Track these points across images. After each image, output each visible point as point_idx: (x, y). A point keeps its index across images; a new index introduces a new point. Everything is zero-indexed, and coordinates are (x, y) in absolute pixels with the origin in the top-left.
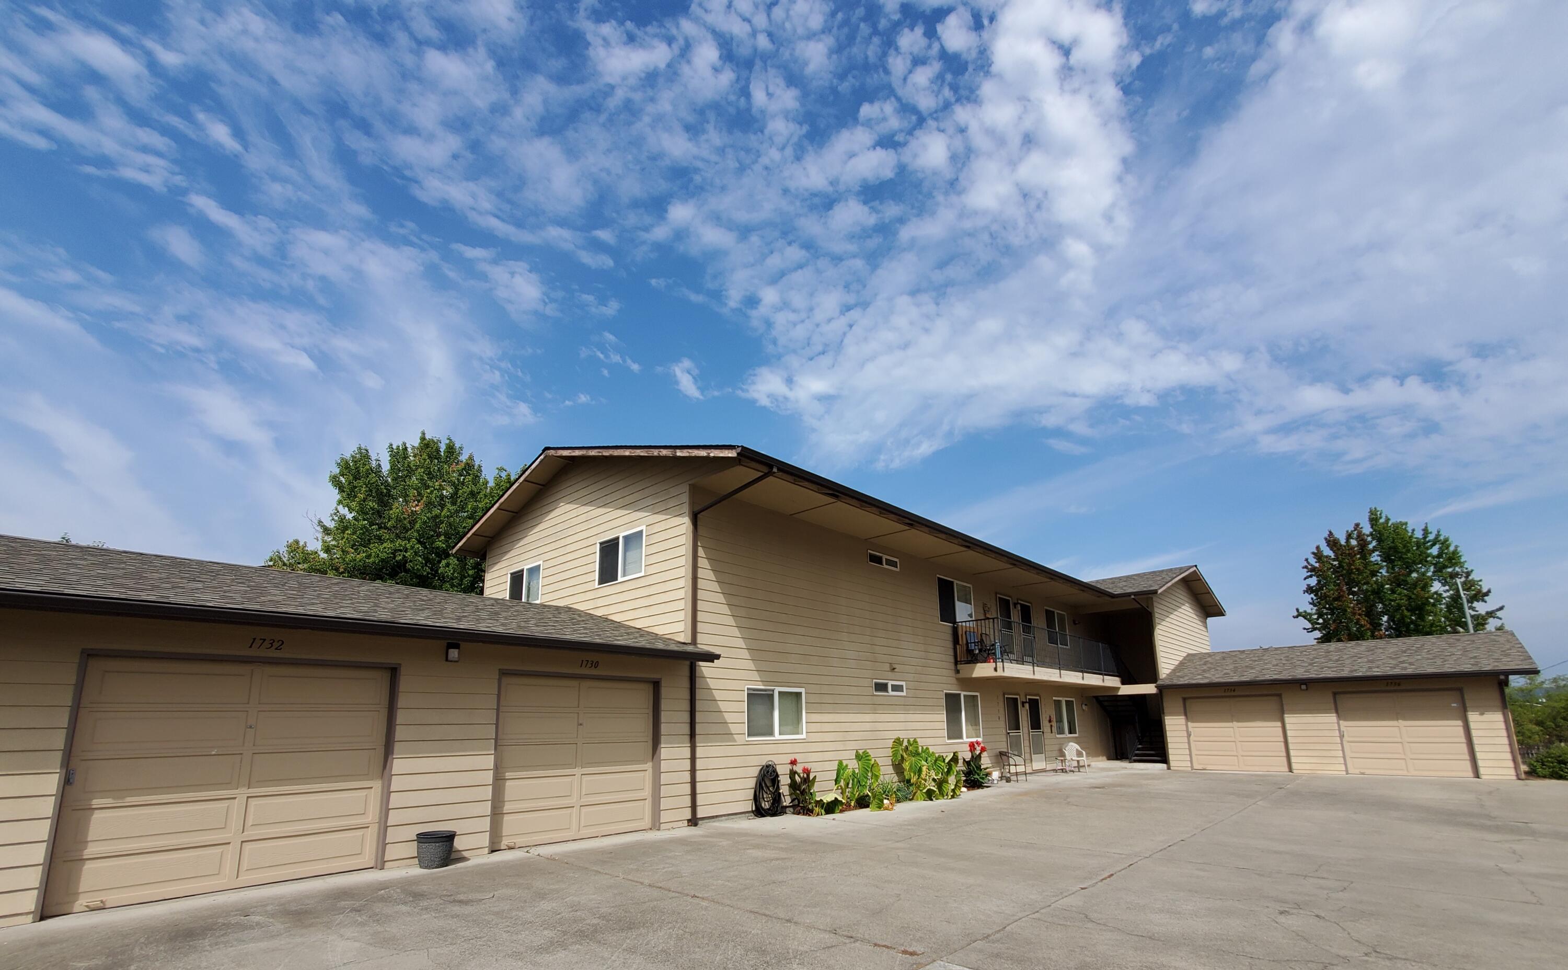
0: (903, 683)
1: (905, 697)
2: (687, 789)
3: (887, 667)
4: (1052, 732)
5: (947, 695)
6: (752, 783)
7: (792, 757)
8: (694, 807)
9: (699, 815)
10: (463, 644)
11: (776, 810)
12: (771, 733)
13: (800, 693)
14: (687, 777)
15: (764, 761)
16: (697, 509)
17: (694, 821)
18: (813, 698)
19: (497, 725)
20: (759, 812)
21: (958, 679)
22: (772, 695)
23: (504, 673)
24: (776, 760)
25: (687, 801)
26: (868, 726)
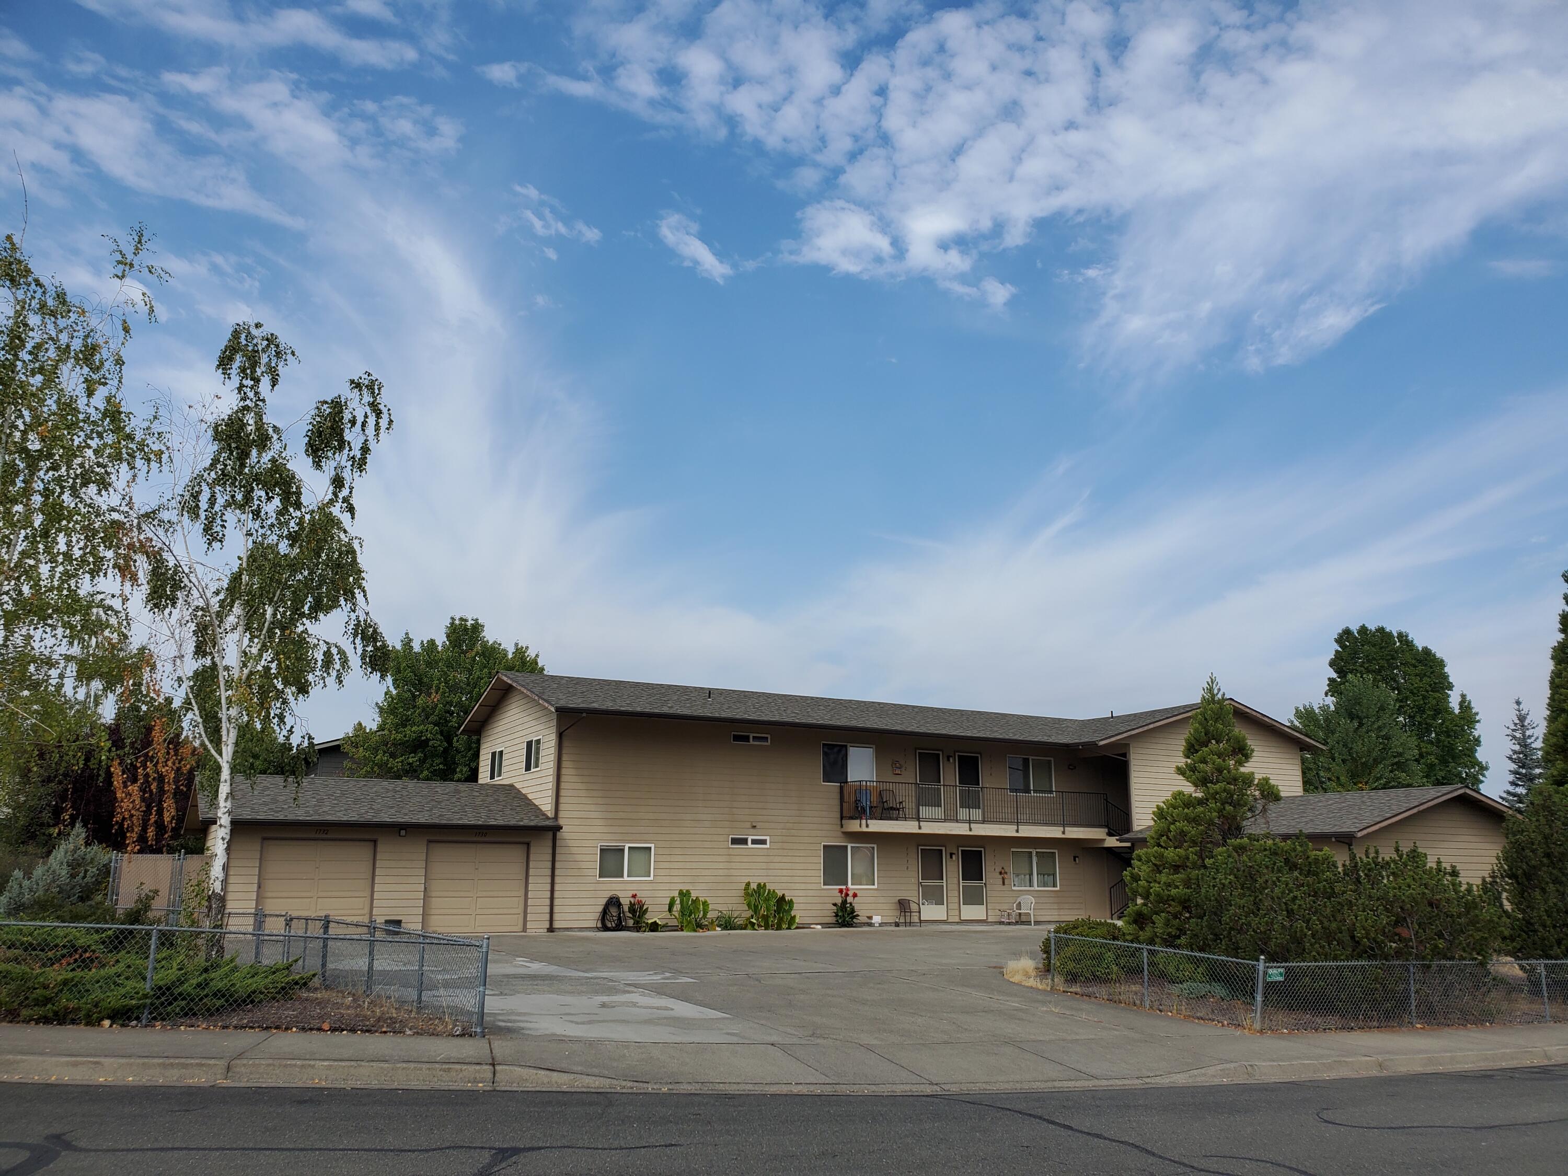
0: (768, 838)
1: (768, 849)
2: (547, 909)
3: (748, 825)
4: (1004, 884)
5: (825, 846)
6: (600, 909)
7: (634, 893)
8: (551, 920)
9: (557, 925)
10: (408, 829)
11: (619, 927)
12: (622, 876)
13: (650, 848)
14: (548, 902)
15: (608, 894)
16: (561, 731)
17: (551, 929)
18: (661, 851)
19: (426, 868)
20: (605, 928)
21: (843, 832)
22: (623, 850)
23: (430, 841)
24: (620, 894)
25: (547, 917)
26: (721, 872)
